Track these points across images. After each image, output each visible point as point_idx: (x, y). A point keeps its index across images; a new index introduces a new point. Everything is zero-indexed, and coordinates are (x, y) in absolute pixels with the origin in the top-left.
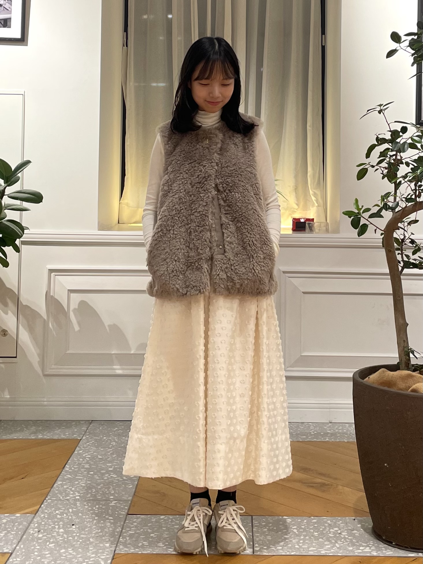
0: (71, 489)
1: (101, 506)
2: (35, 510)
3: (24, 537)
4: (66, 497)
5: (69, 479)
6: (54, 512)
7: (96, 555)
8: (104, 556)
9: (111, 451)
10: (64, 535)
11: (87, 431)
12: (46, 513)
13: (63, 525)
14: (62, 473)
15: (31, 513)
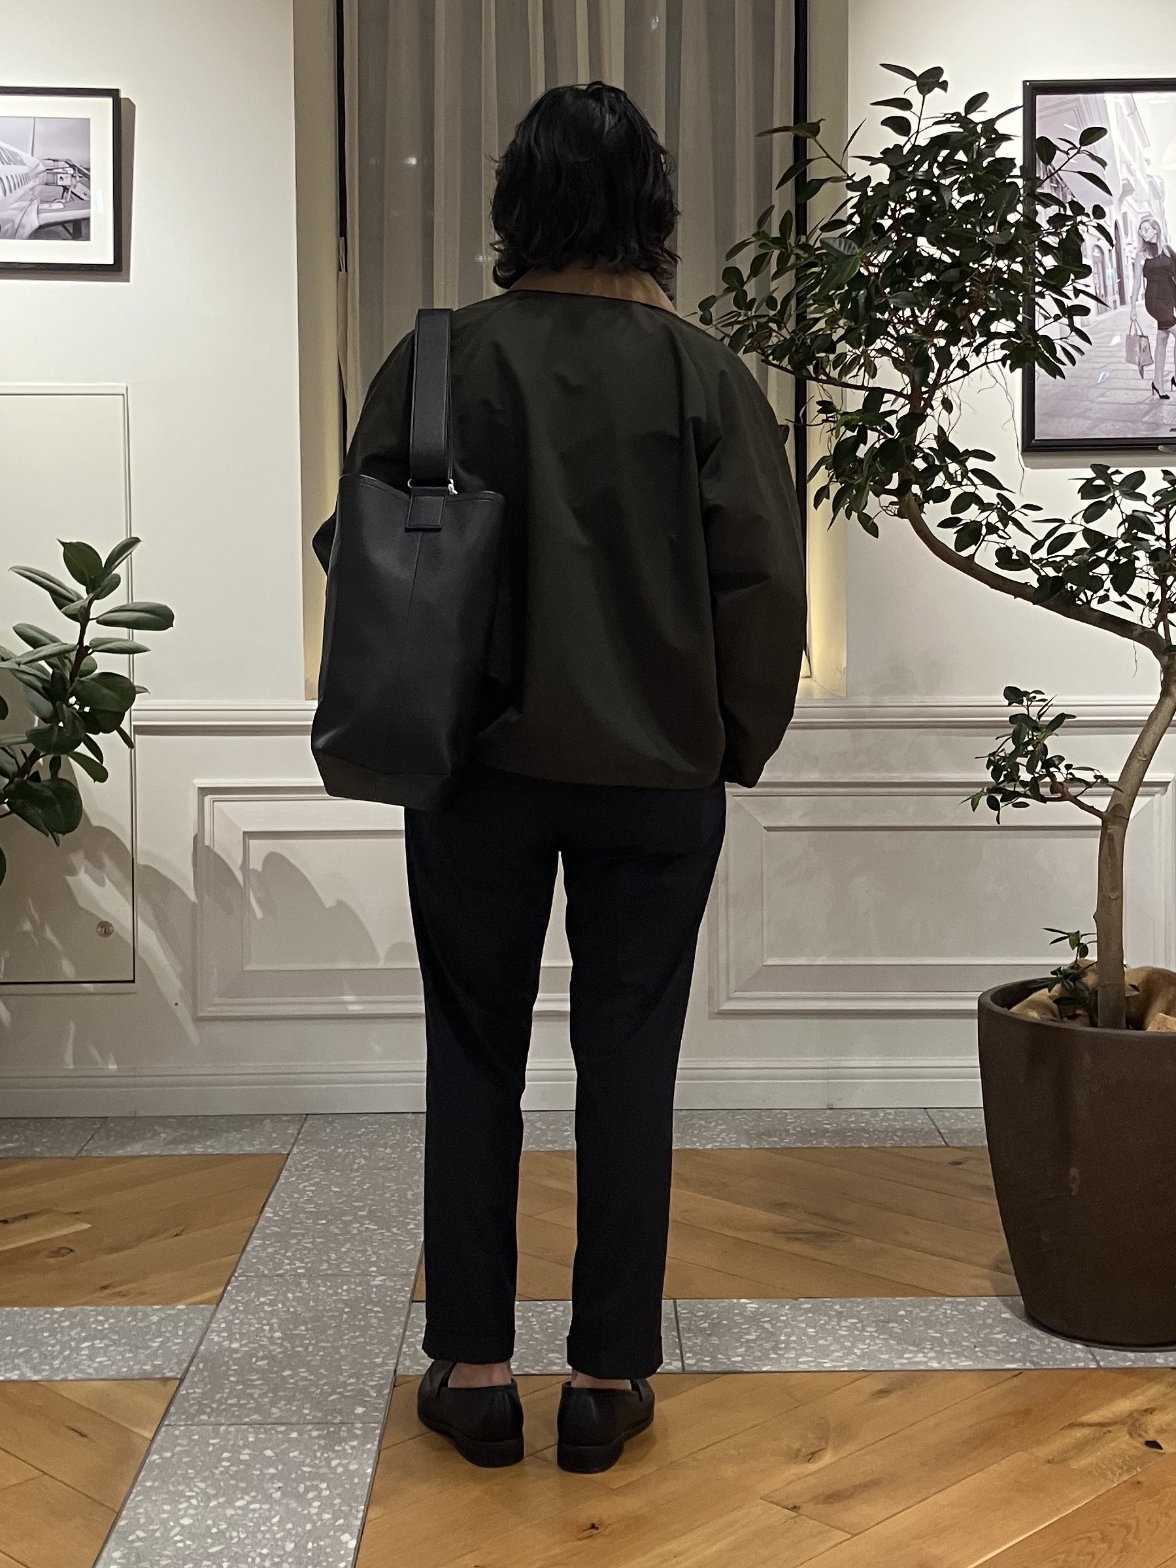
0: (284, 1255)
1: (353, 1286)
2: (215, 1296)
3: (202, 1348)
4: (275, 1271)
5: (275, 1234)
6: (256, 1300)
7: (358, 1378)
8: (373, 1381)
9: (357, 1176)
10: (285, 1344)
11: (300, 1136)
12: (239, 1301)
13: (280, 1325)
14: (261, 1222)
15: (207, 1302)
